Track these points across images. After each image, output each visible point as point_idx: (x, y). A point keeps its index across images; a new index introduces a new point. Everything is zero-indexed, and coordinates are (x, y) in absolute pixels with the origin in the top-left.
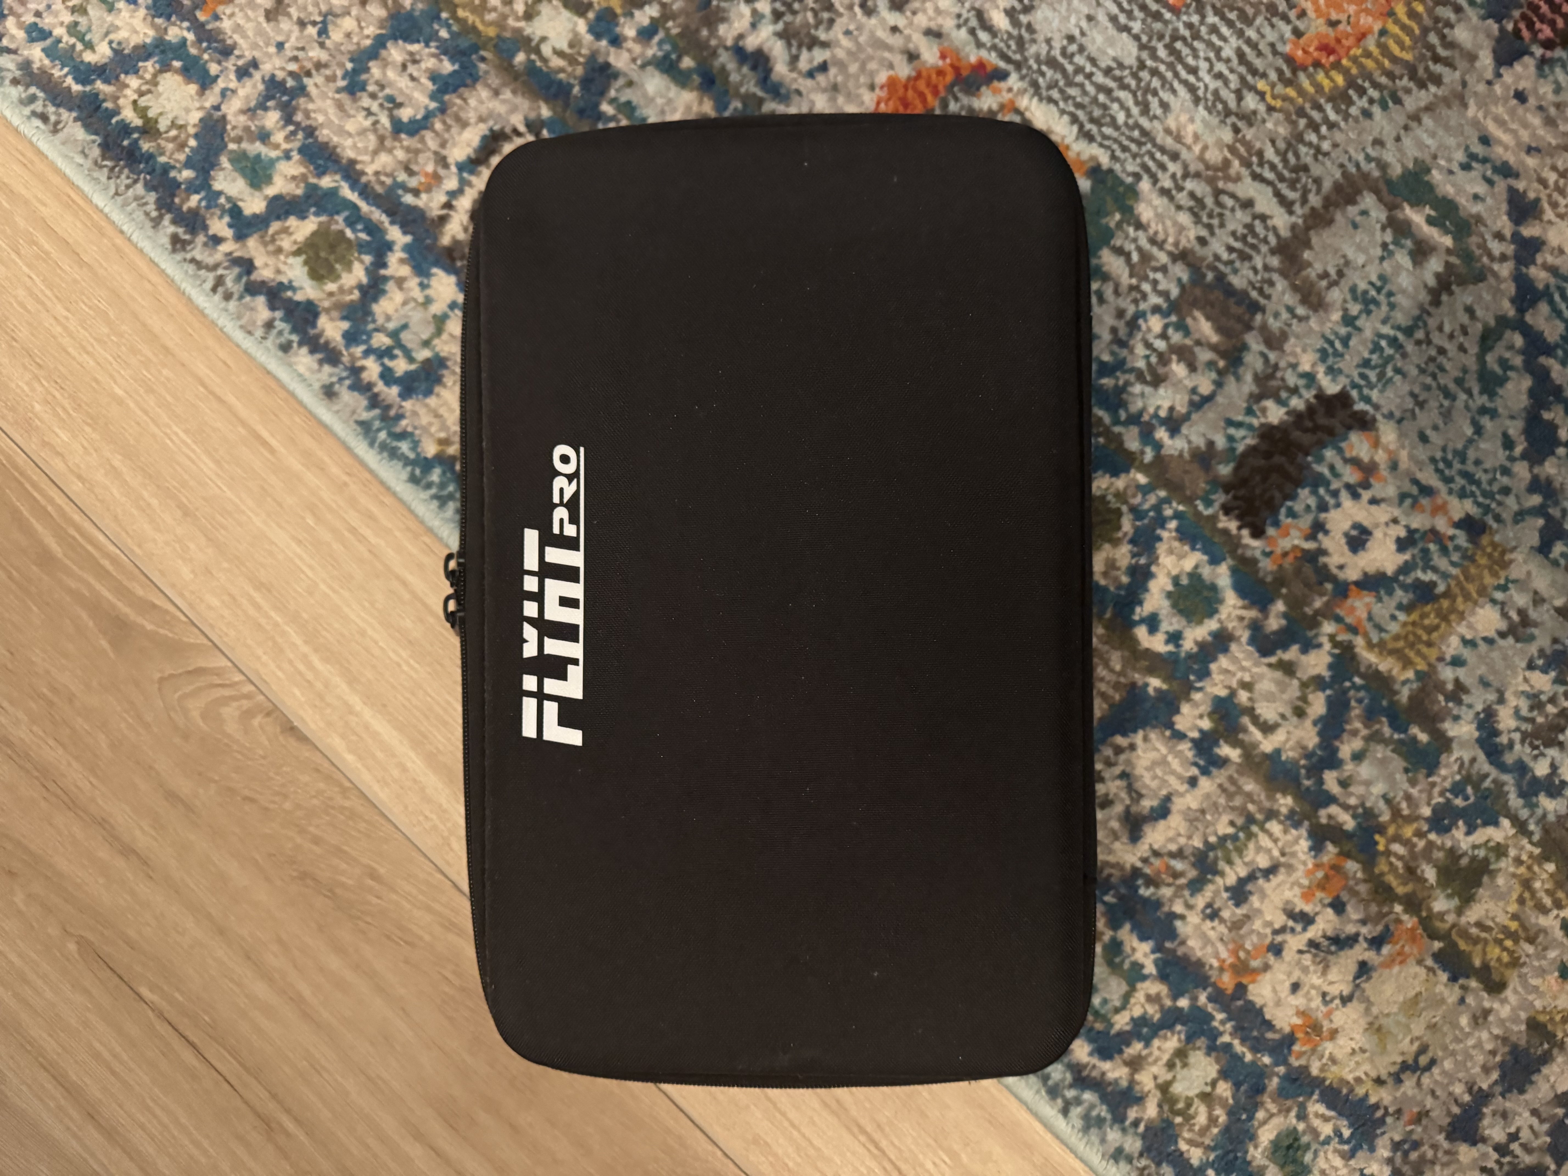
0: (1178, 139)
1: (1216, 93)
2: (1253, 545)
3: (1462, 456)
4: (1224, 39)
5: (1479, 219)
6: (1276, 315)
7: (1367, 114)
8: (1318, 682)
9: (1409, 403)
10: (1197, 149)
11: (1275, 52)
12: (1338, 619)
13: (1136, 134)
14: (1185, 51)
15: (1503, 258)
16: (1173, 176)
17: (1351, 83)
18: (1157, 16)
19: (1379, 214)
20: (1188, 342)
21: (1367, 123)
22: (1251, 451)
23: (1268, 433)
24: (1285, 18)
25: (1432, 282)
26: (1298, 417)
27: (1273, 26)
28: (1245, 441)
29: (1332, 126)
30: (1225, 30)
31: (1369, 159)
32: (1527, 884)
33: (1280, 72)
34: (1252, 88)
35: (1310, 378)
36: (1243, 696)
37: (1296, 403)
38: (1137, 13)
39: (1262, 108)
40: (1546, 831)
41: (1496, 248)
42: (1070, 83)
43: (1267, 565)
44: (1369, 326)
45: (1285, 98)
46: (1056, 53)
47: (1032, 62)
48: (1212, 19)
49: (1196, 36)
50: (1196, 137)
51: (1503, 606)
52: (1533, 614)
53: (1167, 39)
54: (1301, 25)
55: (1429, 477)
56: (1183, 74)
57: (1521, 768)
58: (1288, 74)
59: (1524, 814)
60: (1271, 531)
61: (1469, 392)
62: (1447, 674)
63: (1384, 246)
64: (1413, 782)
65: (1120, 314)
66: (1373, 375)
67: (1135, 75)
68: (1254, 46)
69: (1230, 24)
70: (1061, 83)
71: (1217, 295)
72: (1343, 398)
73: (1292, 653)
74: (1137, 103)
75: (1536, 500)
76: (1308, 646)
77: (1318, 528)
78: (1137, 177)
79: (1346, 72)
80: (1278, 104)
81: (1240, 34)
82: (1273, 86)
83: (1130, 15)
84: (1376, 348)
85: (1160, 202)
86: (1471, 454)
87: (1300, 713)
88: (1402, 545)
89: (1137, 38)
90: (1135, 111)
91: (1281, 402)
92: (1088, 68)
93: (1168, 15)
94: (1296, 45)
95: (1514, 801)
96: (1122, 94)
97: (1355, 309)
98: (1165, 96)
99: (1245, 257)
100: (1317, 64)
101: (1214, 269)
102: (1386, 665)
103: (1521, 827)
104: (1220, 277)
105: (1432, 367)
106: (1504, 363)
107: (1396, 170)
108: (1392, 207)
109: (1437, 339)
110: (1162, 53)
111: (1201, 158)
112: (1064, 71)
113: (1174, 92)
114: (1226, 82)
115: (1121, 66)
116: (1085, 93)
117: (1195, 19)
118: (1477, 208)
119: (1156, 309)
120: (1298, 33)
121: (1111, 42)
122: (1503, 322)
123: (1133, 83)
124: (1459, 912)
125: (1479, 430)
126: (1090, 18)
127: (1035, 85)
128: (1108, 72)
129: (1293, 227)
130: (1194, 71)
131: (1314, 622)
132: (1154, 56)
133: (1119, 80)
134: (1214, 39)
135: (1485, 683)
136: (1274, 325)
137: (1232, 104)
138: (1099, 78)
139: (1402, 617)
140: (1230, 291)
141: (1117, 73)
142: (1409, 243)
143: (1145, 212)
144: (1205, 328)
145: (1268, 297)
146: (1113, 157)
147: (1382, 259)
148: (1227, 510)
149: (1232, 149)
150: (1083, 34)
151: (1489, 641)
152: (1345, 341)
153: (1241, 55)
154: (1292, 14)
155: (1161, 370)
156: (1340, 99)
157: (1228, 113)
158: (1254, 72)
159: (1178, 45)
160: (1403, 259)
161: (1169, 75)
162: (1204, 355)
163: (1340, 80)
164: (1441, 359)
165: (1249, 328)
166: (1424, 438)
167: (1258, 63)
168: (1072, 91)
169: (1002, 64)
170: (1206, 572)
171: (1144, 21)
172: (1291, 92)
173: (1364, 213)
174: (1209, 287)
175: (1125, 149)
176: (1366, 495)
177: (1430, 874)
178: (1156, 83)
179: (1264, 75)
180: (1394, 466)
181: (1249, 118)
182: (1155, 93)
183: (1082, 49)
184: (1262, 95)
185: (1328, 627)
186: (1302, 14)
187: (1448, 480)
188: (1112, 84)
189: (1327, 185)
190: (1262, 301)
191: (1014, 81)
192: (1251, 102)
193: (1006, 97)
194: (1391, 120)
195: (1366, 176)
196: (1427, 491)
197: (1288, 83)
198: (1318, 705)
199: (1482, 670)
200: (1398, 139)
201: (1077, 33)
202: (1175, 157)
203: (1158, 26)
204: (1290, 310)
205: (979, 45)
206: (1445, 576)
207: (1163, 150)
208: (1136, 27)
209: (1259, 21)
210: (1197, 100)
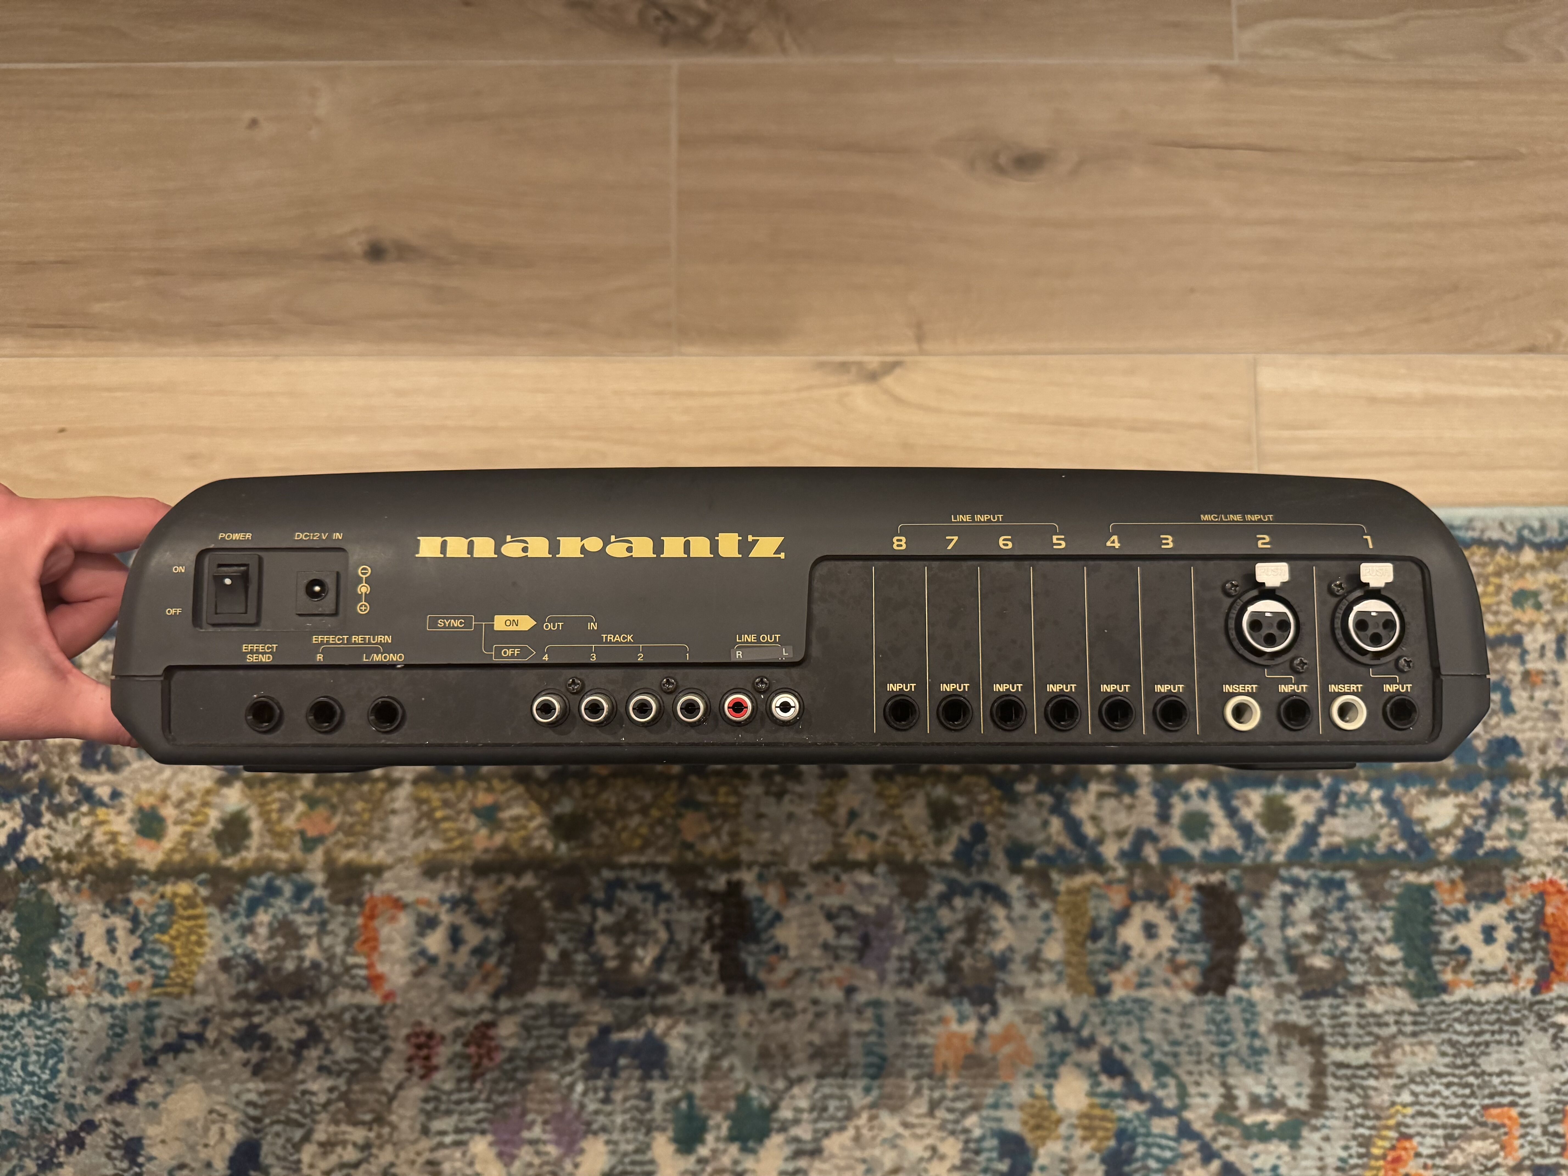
0: (1422, 1044)
1: (1427, 1085)
2: (1195, 878)
3: (1140, 1020)
4: (1450, 1116)
5: (1245, 1147)
6: (1291, 1003)
7: (1346, 1148)
8: (1100, 841)
9: (1189, 1021)
10: (1407, 1048)
11: (1419, 1134)
12: (1120, 881)
13: (1443, 1026)
14: (1461, 1091)
15: (1214, 1139)
16: (1405, 1024)
17: (1367, 1155)
18: (1491, 1096)
19: (1293, 1102)
20: (1320, 947)
21: (1342, 1143)
22: (1240, 922)
23: (1241, 939)
24: (1432, 1157)
25: (1236, 1092)
26: (1233, 961)
27: (1433, 1147)
28: (1248, 925)
29: (1357, 1125)
30: (1453, 1121)
31: (1324, 1126)
32: (911, 839)
33: (1407, 1126)
34: (1412, 1104)
35: (1247, 986)
36: (1127, 800)
37: (1242, 967)
38: (1501, 1088)
39: (1398, 1100)
40: (927, 875)
41: (1223, 1141)
42: (1499, 1020)
43: (1178, 874)
44: (1243, 1042)
45: (1391, 1117)
46: (1519, 1029)
47: (1526, 1012)
48: (1464, 1120)
49: (1463, 1105)
50: (1413, 1054)
51: (1051, 965)
52: (1034, 976)
53: (1475, 1089)
54: (1421, 1161)
55: (1145, 993)
56: (1450, 1079)
57: (966, 893)
58: (1403, 1130)
59: (944, 872)
60: (1193, 894)
61: (1166, 1054)
62: (1045, 906)
63: (1275, 1088)
64: (1010, 837)
65: (1364, 930)
66: (1219, 1017)
67: (1472, 1055)
68: (1433, 1126)
69: (1454, 1127)
70: (1503, 1017)
71: (1329, 986)
72: (1221, 991)
73: (1126, 844)
74: (1458, 1042)
75: (1085, 1033)
76: (1123, 855)
77: (1173, 916)
78: (1422, 1006)
79: (1377, 1158)
80: (1392, 1110)
81: (1444, 1126)
82: (1404, 1116)
83: (1504, 1083)
84: (1229, 1033)
85: (1398, 1005)
86: (1136, 1025)
87: (1094, 819)
88: (1127, 948)
89: (1490, 1075)
90: (1455, 1037)
91: (1248, 961)
92: (1497, 1037)
93: (1487, 1101)
94: (1413, 1148)
95: (955, 874)
96: (1469, 1040)
97: (1257, 1043)
98: (1447, 1060)
99: (1334, 1017)
100: (1393, 1148)
101: (1342, 996)
102: (1078, 882)
103: (941, 864)
104: (1336, 995)
105: (1195, 1050)
106: (1164, 1086)
107: (1305, 1133)
108: (1290, 1111)
109: (1205, 1067)
110: (1471, 1079)
111: (1401, 1046)
112: (1507, 1023)
113: (1447, 1066)
114: (1428, 1095)
115: (1483, 1053)
116: (1487, 1022)
117: (1473, 1112)
118: (1250, 1151)
119: (1349, 949)
120: (1418, 1155)
121: (1499, 1062)
122: (1184, 1106)
123: (1469, 1050)
124: (928, 795)
125: (1145, 1041)
126: (1521, 1063)
127: (1515, 1002)
128: (1487, 1044)
129: (1325, 1055)
130: (1448, 1085)
131: (1130, 869)
132: (1473, 1074)
133: (1478, 1045)
134: (1453, 1112)
135: (1024, 918)
136: (1289, 997)
137: (1413, 1087)
138: (1487, 1037)
139: (1092, 913)
140: (1325, 993)
141: (1482, 1048)
142: (1266, 1100)
143: (1400, 992)
144: (1320, 962)
145: (1305, 1007)
146: (1443, 1003)
147: (1270, 1080)
148: (1223, 884)
149: (1391, 1066)
150: (1517, 1052)
151: (1041, 941)
152: (1247, 1022)
153: (1434, 1116)
154: (1430, 1162)
155: (1318, 921)
156: (1366, 1142)
157: (1412, 1081)
158: (1420, 1114)
159: (1467, 1091)
160: (1261, 1090)
161: (1457, 1072)
162: (1306, 947)
163: (1376, 1151)
164: (1194, 1058)
165: (1300, 983)
166: (1166, 1010)
167: (1421, 1120)
168: (1494, 1017)
169: (1539, 997)
170: (1202, 844)
171: (1495, 1087)
172: (1392, 1122)
173: (1299, 1096)
174: (1336, 984)
175: (1441, 1013)
176: (1167, 955)
177: (959, 800)
178: (1459, 1062)
179: (1413, 1117)
180: (1167, 983)
181: (1398, 1089)
182: (1455, 1056)
183: (1510, 1043)
184: (1405, 1106)
185: (1121, 873)
186: (1425, 1167)
187: (1136, 1001)
188: (1479, 1040)
189: (1331, 1092)
190: (1305, 1003)
191: (1526, 994)
192: (1406, 1097)
193: (1522, 984)
194: (1332, 1156)
195: (1317, 1116)
196: (1141, 986)
197: (1399, 1125)
198: (1090, 830)
199: (1030, 924)
200: (1320, 1149)
201: (1520, 1049)
202: (1414, 1034)
203: (1487, 1091)
204: (1287, 1012)
205: (1560, 997)
206: (1092, 953)
207: (1423, 1032)
208: (1496, 1081)
209: (1442, 1143)
210: (1432, 1072)
